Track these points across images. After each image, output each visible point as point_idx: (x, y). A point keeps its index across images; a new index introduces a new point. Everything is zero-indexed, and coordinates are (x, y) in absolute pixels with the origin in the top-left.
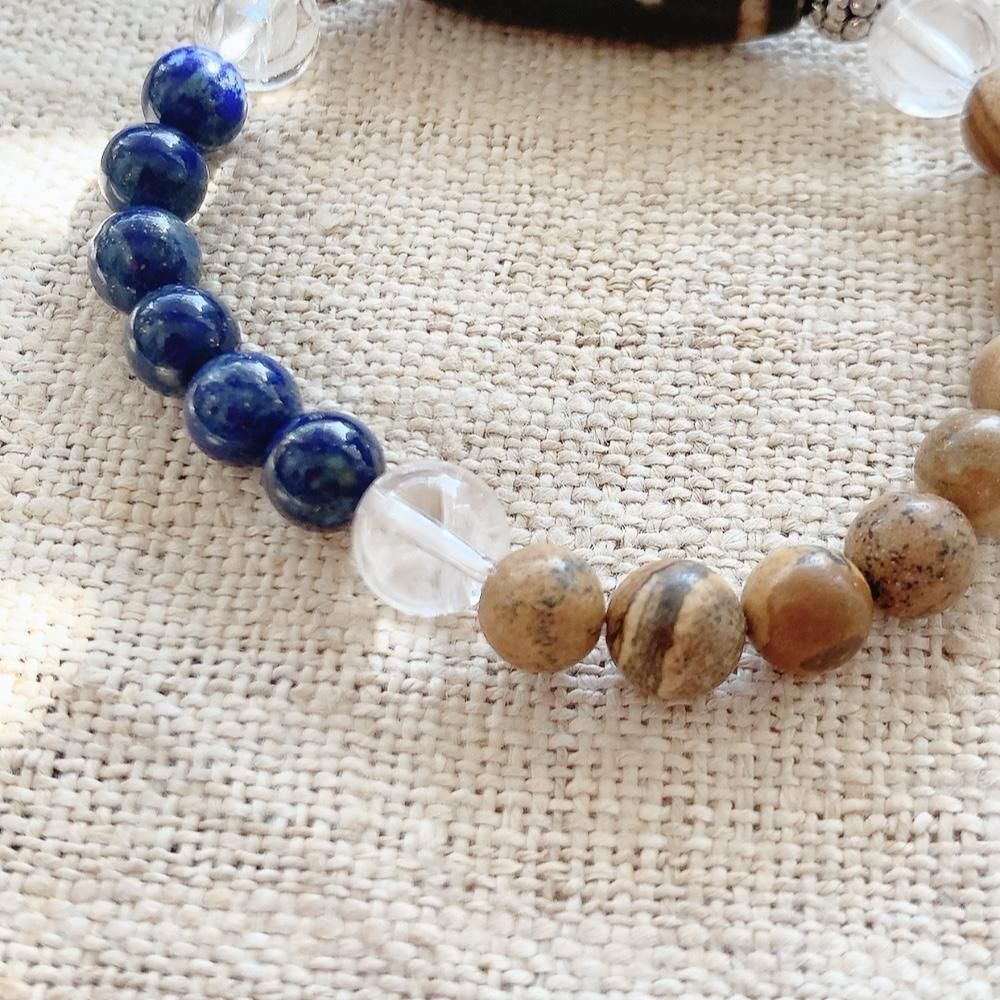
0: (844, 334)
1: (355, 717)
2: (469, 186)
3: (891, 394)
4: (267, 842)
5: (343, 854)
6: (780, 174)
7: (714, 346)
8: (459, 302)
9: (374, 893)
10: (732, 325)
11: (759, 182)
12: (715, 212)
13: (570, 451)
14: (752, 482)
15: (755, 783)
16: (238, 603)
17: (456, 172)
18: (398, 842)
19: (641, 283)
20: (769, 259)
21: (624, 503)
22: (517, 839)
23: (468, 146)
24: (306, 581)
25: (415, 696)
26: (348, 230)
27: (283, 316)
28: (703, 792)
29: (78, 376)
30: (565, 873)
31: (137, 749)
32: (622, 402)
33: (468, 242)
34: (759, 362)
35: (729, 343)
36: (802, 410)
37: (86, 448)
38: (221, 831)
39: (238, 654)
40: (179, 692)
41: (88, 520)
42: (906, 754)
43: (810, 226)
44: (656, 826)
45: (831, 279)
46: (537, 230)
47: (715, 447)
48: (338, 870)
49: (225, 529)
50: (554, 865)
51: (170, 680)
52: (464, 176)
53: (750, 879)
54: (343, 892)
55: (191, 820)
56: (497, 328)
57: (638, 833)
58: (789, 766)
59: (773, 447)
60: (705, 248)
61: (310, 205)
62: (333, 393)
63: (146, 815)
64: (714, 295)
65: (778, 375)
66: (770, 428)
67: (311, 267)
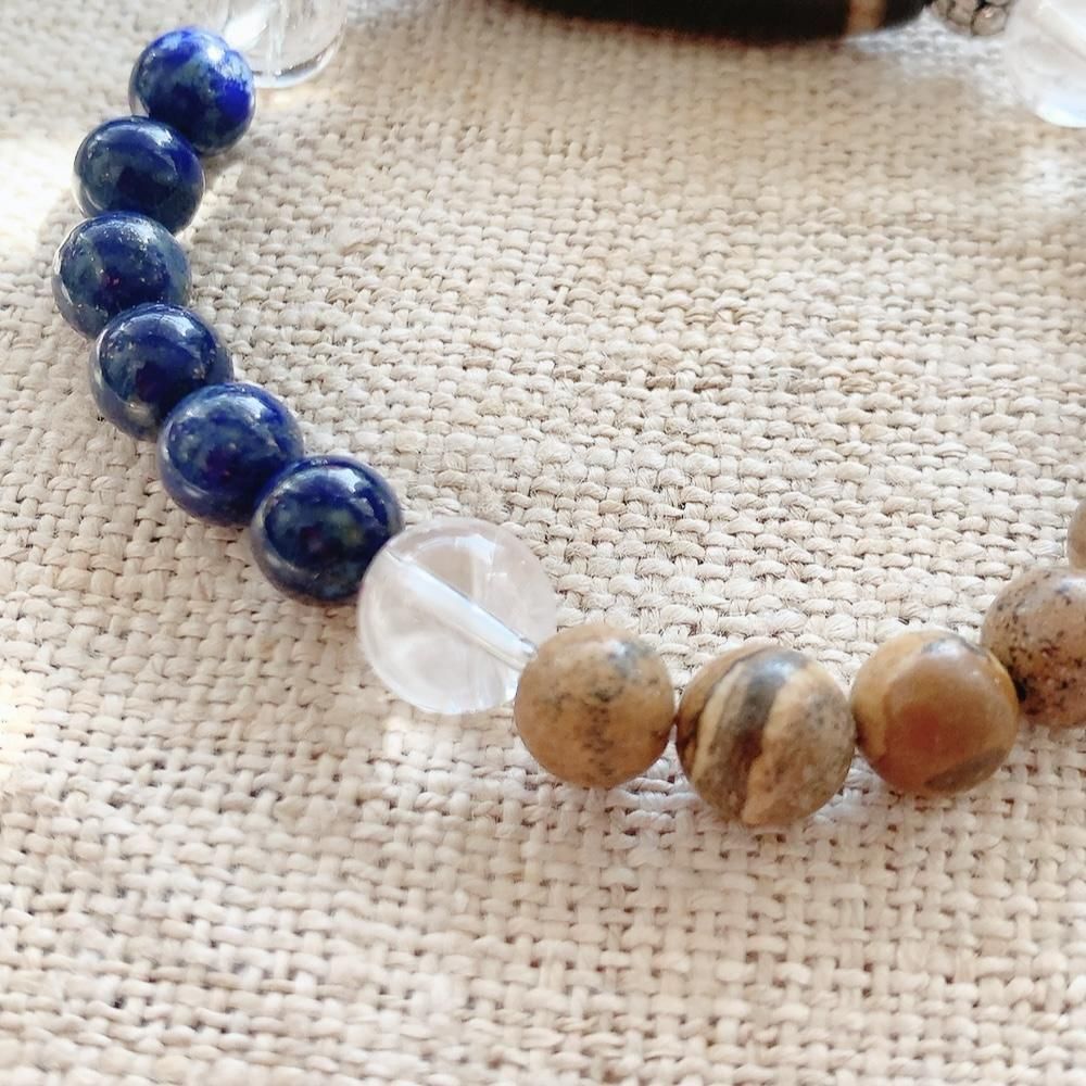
0: (977, 378)
1: (355, 840)
2: (519, 200)
3: (1037, 451)
4: (236, 998)
5: (332, 1016)
6: (898, 189)
7: (815, 390)
8: (502, 334)
9: (371, 1068)
10: (837, 366)
11: (871, 198)
12: (818, 233)
13: (635, 514)
14: (862, 556)
15: (865, 936)
16: (215, 694)
17: (504, 183)
18: (402, 1002)
19: (727, 315)
20: (884, 289)
21: (703, 579)
22: (558, 1001)
23: (520, 153)
24: (300, 669)
25: (432, 816)
26: (370, 249)
27: (289, 348)
28: (798, 946)
29: (35, 417)
30: (618, 1047)
31: (79, 875)
32: (700, 456)
33: (516, 263)
34: (871, 411)
35: (834, 387)
36: (926, 470)
37: (39, 503)
38: (178, 982)
39: (212, 759)
40: (134, 804)
41: (36, 590)
42: (1058, 900)
43: (935, 251)
44: (735, 990)
45: (960, 313)
46: (601, 251)
47: (816, 512)
48: (324, 1037)
49: (205, 603)
50: (605, 1037)
51: (124, 789)
52: (513, 187)
53: (858, 1060)
54: (331, 1066)
55: (141, 967)
56: (549, 366)
57: (714, 997)
58: (909, 914)
59: (888, 514)
60: (805, 274)
61: (326, 219)
62: (344, 440)
63: (86, 958)
64: (816, 330)
65: (896, 427)
66: (886, 490)
67: (325, 291)
